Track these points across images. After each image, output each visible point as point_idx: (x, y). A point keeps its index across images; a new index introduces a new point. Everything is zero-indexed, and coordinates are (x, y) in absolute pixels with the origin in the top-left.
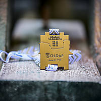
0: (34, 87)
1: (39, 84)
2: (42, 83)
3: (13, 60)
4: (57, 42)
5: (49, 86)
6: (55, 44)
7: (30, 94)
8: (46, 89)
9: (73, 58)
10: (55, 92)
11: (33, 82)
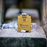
0: (14, 40)
2: (18, 38)
3: (5, 28)
5: (21, 40)
11: (14, 38)
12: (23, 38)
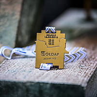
0: (15, 88)
1: (21, 85)
4: (53, 40)
6: (51, 43)
7: (12, 94)
8: (28, 90)
9: (76, 56)
10: (37, 93)
11: (15, 82)
12: (33, 84)
